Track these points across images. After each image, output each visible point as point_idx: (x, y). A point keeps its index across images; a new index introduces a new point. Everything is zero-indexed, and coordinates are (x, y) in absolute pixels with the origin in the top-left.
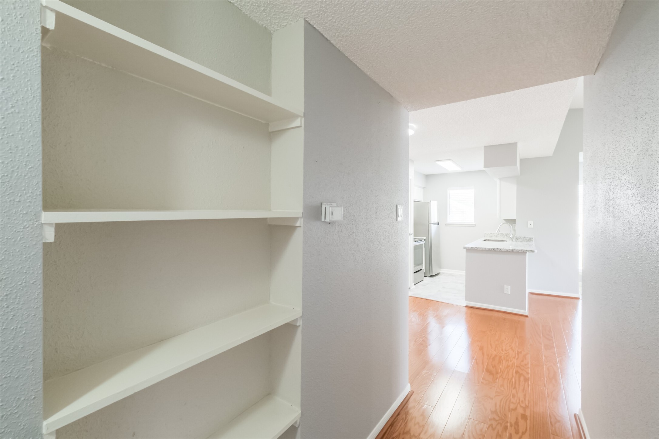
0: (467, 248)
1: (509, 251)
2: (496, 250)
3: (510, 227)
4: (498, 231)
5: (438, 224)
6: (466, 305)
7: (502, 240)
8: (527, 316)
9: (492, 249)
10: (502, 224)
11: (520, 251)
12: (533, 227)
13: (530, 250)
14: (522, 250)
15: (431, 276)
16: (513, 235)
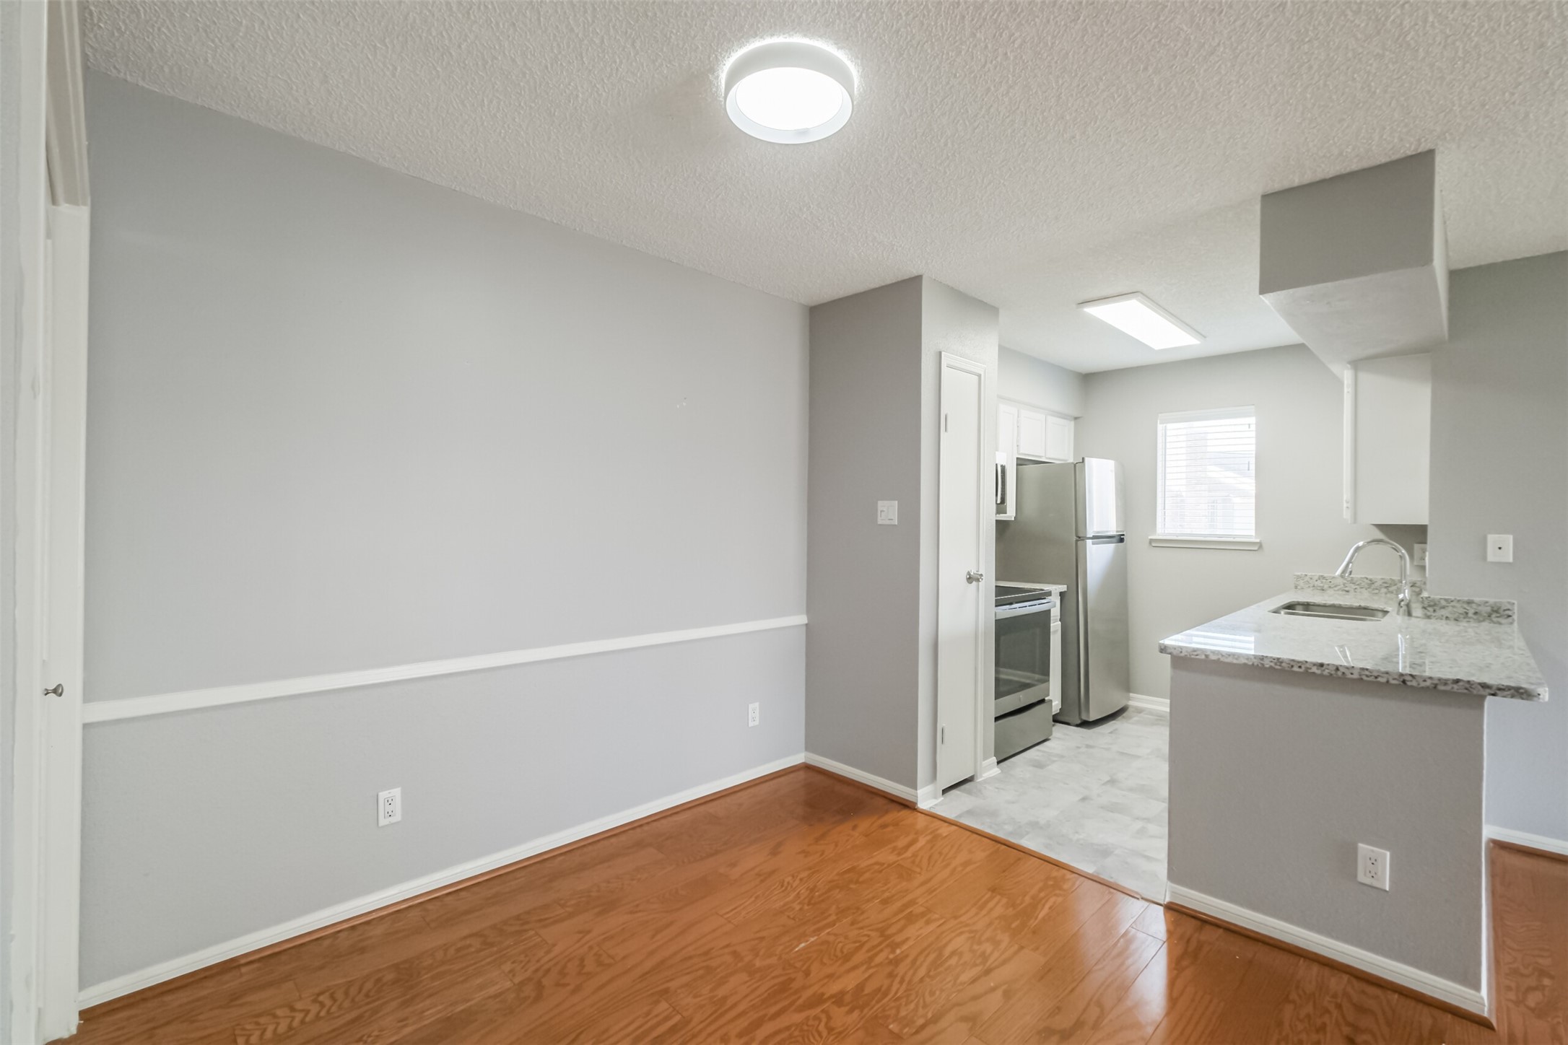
0: (1175, 652)
1: (1383, 680)
2: (1314, 669)
3: (1402, 557)
4: (1344, 572)
5: (1121, 540)
6: (1168, 900)
7: (1365, 608)
8: (1483, 1023)
9: (1292, 663)
10: (1361, 544)
11: (1446, 684)
12: (1511, 560)
13: (1509, 688)
14: (1457, 681)
15: (1085, 724)
16: (1413, 585)
